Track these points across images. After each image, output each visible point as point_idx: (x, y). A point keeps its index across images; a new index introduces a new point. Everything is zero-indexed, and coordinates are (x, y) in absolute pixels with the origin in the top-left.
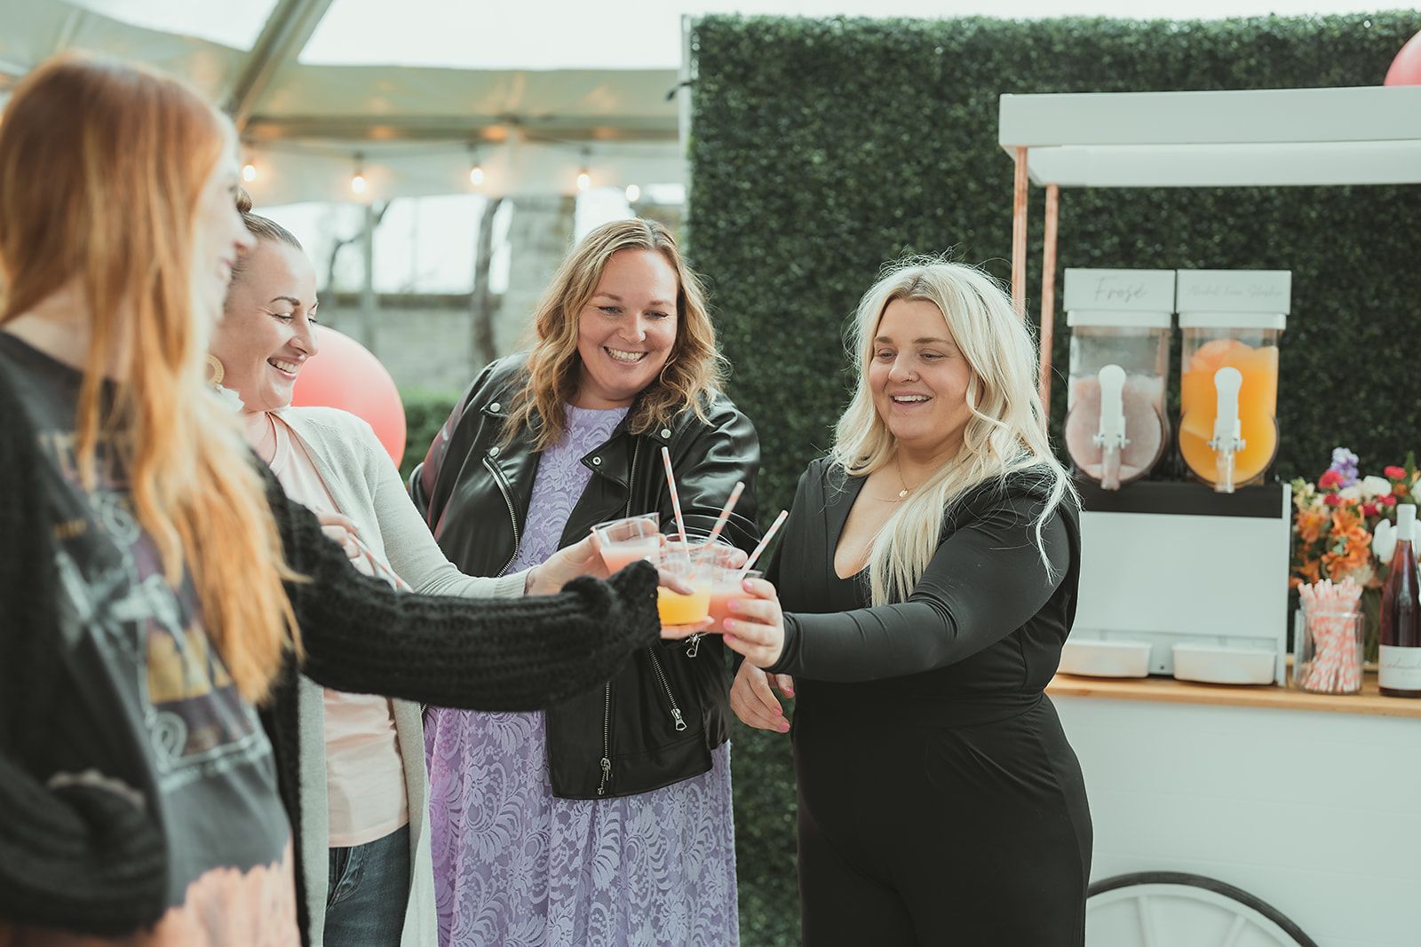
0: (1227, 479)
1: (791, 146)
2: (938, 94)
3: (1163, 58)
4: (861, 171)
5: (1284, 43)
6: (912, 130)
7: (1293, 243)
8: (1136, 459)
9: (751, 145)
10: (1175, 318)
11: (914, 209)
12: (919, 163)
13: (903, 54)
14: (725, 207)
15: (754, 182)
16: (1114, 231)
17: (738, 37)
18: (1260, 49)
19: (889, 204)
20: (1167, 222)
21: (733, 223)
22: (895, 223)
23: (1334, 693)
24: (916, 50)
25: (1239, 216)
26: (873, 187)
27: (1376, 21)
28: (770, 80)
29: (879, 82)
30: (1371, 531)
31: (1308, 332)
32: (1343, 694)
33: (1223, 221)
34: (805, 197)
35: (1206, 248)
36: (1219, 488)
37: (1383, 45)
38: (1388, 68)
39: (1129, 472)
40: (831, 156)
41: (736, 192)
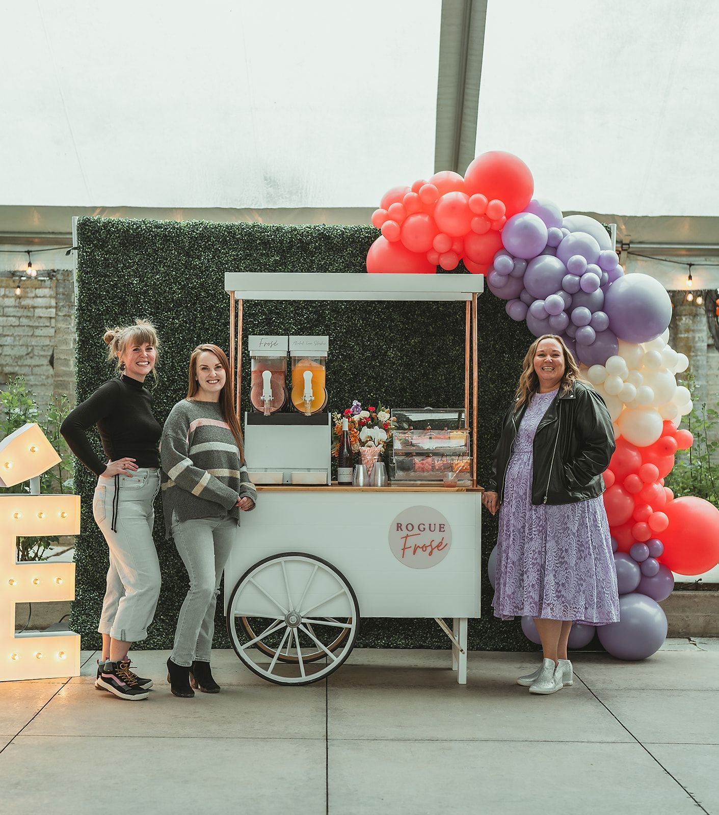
0: (308, 411)
1: (124, 276)
2: (188, 255)
3: (281, 242)
4: (154, 287)
5: (329, 237)
6: (177, 269)
7: (335, 318)
8: (276, 404)
9: (106, 276)
10: (289, 352)
11: (178, 303)
12: (180, 284)
13: (172, 238)
14: (95, 302)
15: (108, 292)
16: (263, 313)
17: (100, 228)
18: (320, 239)
19: (167, 302)
20: (284, 309)
21: (99, 310)
22: (170, 310)
24: (178, 236)
25: (314, 307)
26: (160, 294)
27: (363, 230)
28: (114, 248)
29: (162, 249)
31: (342, 355)
33: (307, 309)
34: (130, 299)
35: (301, 320)
36: (306, 414)
37: (367, 240)
38: (369, 249)
39: (273, 409)
40: (141, 281)
41: (100, 296)
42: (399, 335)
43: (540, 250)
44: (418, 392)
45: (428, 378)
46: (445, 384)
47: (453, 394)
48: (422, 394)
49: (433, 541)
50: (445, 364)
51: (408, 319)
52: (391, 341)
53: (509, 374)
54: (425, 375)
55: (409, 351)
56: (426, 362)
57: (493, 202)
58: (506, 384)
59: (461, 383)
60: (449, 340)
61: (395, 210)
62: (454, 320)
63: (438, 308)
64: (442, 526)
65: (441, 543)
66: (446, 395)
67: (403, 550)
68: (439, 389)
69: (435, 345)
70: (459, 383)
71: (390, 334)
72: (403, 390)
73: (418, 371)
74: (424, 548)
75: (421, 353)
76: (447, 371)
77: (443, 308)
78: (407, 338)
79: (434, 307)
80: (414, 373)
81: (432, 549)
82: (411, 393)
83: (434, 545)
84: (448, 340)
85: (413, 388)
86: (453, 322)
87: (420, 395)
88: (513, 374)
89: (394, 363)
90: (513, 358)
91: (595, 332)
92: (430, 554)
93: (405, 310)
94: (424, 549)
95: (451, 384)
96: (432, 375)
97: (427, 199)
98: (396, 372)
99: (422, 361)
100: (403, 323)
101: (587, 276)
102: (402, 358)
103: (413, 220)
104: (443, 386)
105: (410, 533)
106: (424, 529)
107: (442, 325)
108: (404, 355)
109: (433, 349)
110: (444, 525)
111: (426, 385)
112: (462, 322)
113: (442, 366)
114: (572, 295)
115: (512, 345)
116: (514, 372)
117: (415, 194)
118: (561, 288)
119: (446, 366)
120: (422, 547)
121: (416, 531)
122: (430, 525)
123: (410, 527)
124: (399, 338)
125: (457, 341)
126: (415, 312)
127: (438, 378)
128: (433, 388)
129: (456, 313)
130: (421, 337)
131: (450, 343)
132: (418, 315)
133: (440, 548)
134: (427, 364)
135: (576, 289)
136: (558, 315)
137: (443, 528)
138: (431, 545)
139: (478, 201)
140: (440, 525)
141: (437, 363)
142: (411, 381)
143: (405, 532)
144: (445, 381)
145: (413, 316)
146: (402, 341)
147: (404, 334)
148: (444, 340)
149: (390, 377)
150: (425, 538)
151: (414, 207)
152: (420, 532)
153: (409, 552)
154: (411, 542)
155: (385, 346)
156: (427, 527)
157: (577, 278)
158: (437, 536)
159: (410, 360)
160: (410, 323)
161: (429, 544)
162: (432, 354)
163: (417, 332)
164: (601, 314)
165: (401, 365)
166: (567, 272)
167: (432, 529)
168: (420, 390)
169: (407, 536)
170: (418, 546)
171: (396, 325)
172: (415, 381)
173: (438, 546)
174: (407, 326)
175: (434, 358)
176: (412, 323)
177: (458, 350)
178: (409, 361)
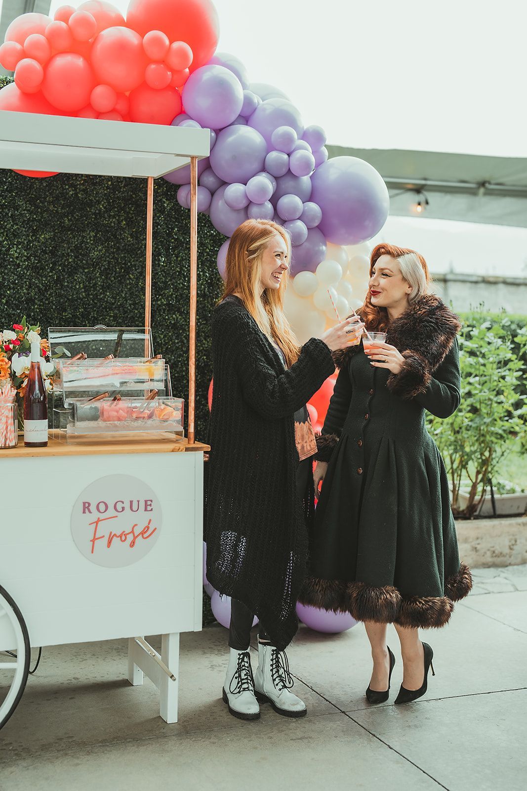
23: (5, 448)
30: (10, 359)
32: (9, 448)
42: (26, 228)
43: (233, 117)
44: (49, 304)
45: (62, 285)
46: (84, 294)
47: (94, 307)
48: (54, 307)
49: (136, 525)
50: (85, 268)
51: (37, 207)
52: (15, 236)
53: (165, 283)
54: (59, 281)
55: (38, 250)
56: (60, 265)
57: (177, 45)
58: (161, 295)
59: (104, 293)
60: (90, 237)
61: (35, 45)
62: (97, 212)
63: (76, 194)
64: (149, 503)
65: (148, 527)
66: (85, 309)
67: (93, 541)
68: (76, 300)
69: (72, 243)
70: (101, 293)
71: (12, 226)
72: (30, 301)
73: (50, 276)
74: (123, 536)
75: (53, 253)
76: (87, 277)
77: (82, 195)
78: (35, 232)
79: (71, 193)
80: (44, 279)
81: (135, 538)
82: (40, 305)
83: (137, 531)
84: (88, 237)
85: (42, 299)
86: (95, 214)
87: (52, 308)
88: (169, 283)
89: (18, 266)
90: (170, 263)
91: (308, 229)
92: (132, 544)
93: (32, 194)
94: (123, 538)
95: (91, 294)
96: (67, 282)
97: (81, 33)
98: (20, 277)
99: (54, 264)
100: (31, 213)
101: (298, 154)
102: (28, 259)
103: (62, 62)
104: (81, 296)
105: (102, 516)
106: (123, 509)
107: (82, 216)
108: (31, 256)
109: (69, 248)
110: (151, 501)
111: (60, 296)
112: (106, 215)
113: (81, 270)
114: (277, 179)
115: (169, 246)
116: (171, 280)
117: (63, 24)
118: (263, 169)
119: (86, 271)
120: (120, 536)
121: (111, 512)
122: (131, 502)
123: (102, 507)
124: (25, 231)
125: (100, 239)
126: (45, 198)
127: (75, 286)
128: (68, 299)
129: (99, 202)
130: (54, 231)
131: (91, 240)
132: (49, 202)
133: (145, 535)
134: (60, 268)
135: (284, 170)
136: (261, 205)
137: (150, 505)
138: (132, 532)
139: (157, 41)
140: (146, 501)
141: (75, 267)
142: (40, 289)
143: (95, 515)
144: (83, 290)
145: (43, 203)
146: (28, 236)
147: (31, 226)
148: (83, 237)
149: (14, 283)
150: (124, 522)
151: (63, 43)
152: (116, 514)
153: (101, 544)
154: (104, 529)
155: (5, 242)
156: (127, 505)
157: (286, 156)
158: (141, 519)
159: (39, 261)
160: (39, 212)
161: (128, 530)
162: (68, 255)
163: (49, 225)
164: (313, 206)
165: (27, 268)
166: (270, 148)
167: (135, 507)
168: (52, 302)
169: (99, 520)
170: (115, 535)
171: (21, 214)
172: (46, 290)
173: (142, 533)
174: (35, 217)
175: (70, 260)
176: (41, 213)
177: (101, 251)
178: (37, 263)
